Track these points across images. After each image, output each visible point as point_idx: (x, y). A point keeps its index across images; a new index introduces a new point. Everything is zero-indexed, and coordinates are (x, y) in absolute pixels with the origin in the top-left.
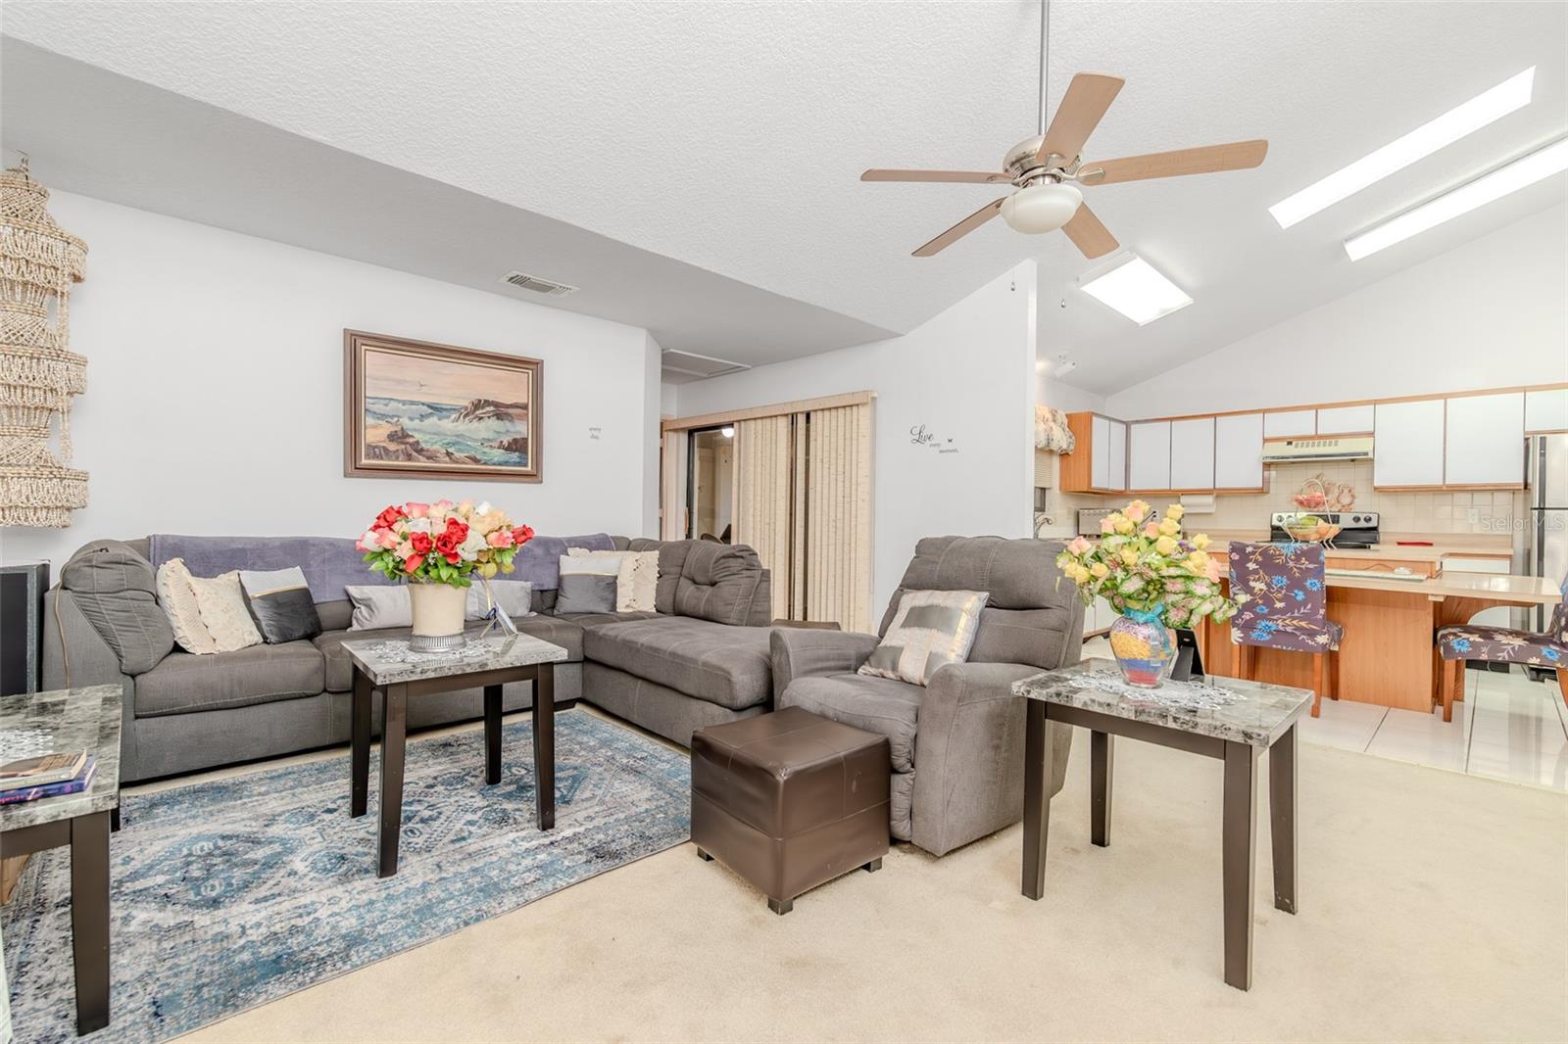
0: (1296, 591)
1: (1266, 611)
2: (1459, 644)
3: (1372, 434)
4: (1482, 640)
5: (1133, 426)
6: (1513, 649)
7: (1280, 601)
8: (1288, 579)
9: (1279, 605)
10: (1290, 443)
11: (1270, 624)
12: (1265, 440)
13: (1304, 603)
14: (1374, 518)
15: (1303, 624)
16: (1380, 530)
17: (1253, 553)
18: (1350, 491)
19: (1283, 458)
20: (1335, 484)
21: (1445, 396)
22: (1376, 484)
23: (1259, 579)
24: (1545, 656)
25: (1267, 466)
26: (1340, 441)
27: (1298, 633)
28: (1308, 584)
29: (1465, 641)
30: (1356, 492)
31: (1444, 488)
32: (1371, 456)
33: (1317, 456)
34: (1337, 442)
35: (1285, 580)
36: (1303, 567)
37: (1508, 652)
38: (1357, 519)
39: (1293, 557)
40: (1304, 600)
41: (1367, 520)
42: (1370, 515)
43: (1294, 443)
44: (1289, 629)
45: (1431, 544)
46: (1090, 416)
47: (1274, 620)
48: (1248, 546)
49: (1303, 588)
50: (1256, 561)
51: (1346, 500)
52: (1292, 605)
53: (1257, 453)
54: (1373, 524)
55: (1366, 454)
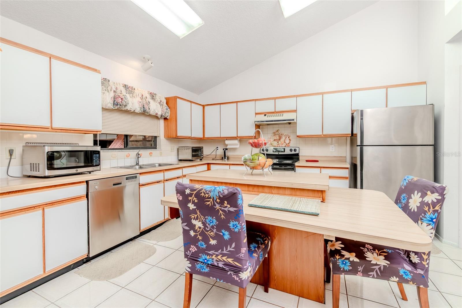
0: (223, 231)
1: (205, 246)
2: (343, 264)
3: (295, 111)
4: (358, 260)
5: (206, 107)
6: (380, 269)
7: (214, 239)
8: (216, 219)
9: (213, 242)
10: (265, 115)
11: (208, 257)
12: (256, 114)
13: (230, 242)
14: (297, 149)
15: (230, 260)
16: (300, 155)
17: (191, 195)
18: (289, 137)
19: (262, 122)
20: (283, 134)
21: (322, 94)
22: (298, 134)
23: (197, 219)
24: (402, 275)
25: (258, 126)
26: (284, 114)
27: (227, 268)
28: (231, 225)
29: (347, 261)
30: (291, 138)
31: (322, 136)
32: (295, 121)
33: (275, 121)
34: (283, 115)
35: (215, 221)
36: (226, 209)
37: (376, 271)
38: (291, 150)
39: (218, 200)
40: (229, 239)
41: (295, 150)
42: (296, 148)
43: (267, 115)
44: (221, 265)
45: (318, 161)
46: (176, 98)
47: (210, 255)
48: (187, 188)
49: (228, 229)
50: (193, 202)
51: (287, 141)
52: (222, 244)
53: (252, 119)
54: (297, 152)
55: (293, 120)
